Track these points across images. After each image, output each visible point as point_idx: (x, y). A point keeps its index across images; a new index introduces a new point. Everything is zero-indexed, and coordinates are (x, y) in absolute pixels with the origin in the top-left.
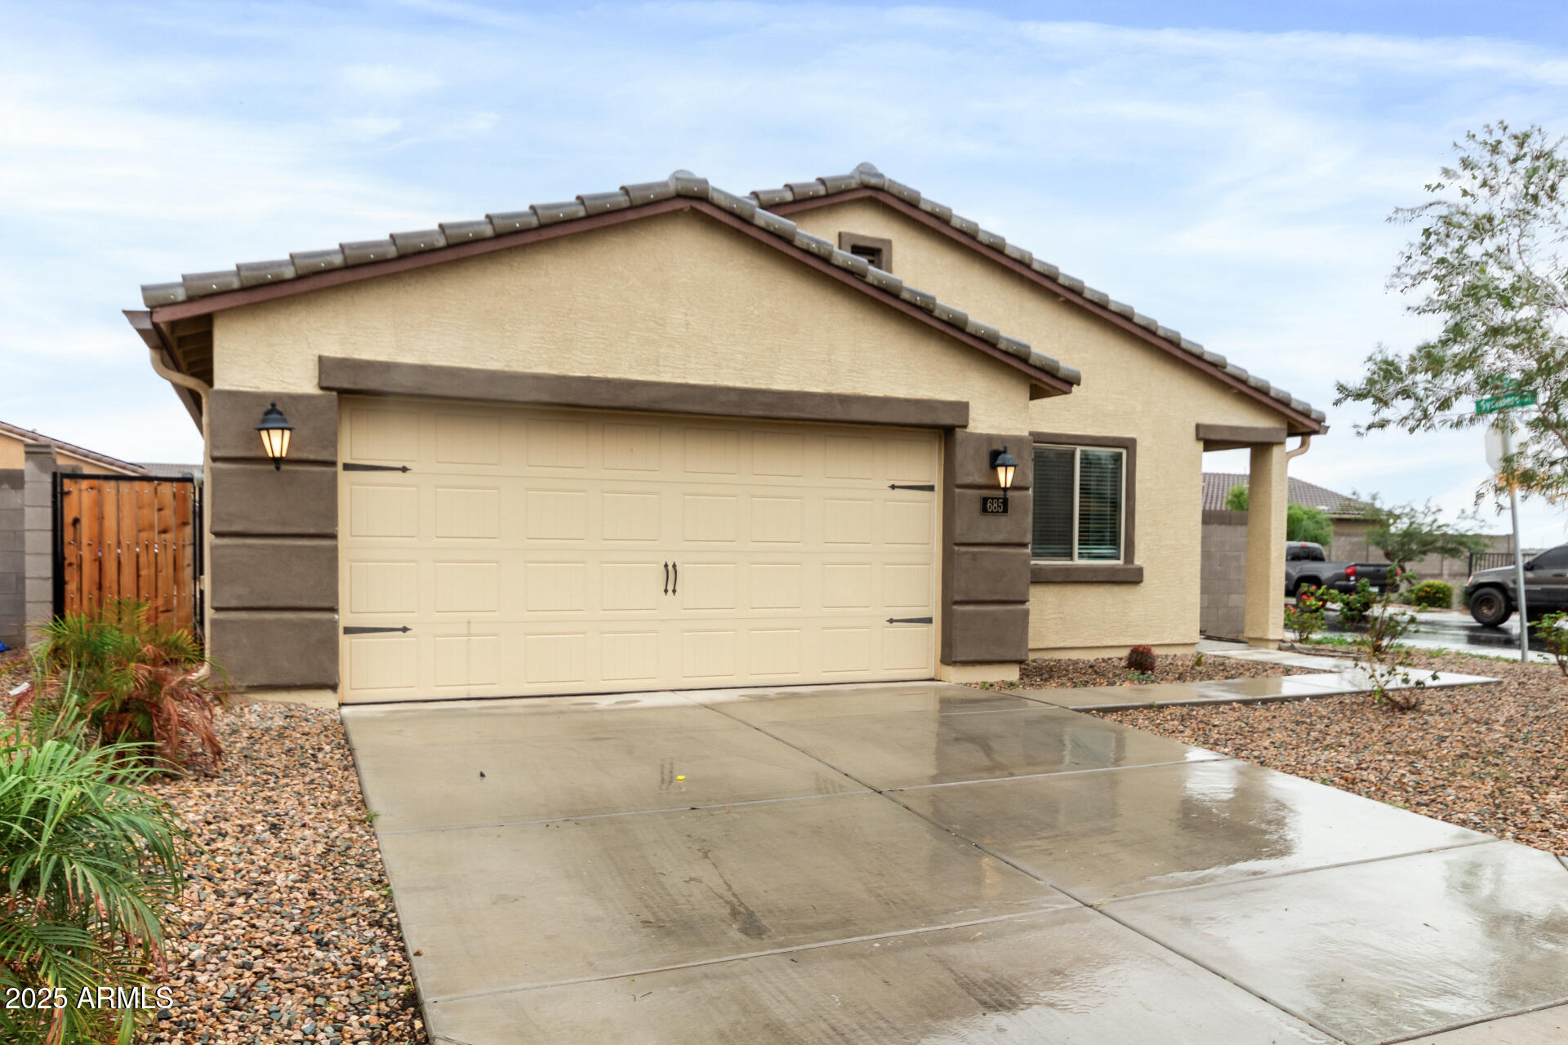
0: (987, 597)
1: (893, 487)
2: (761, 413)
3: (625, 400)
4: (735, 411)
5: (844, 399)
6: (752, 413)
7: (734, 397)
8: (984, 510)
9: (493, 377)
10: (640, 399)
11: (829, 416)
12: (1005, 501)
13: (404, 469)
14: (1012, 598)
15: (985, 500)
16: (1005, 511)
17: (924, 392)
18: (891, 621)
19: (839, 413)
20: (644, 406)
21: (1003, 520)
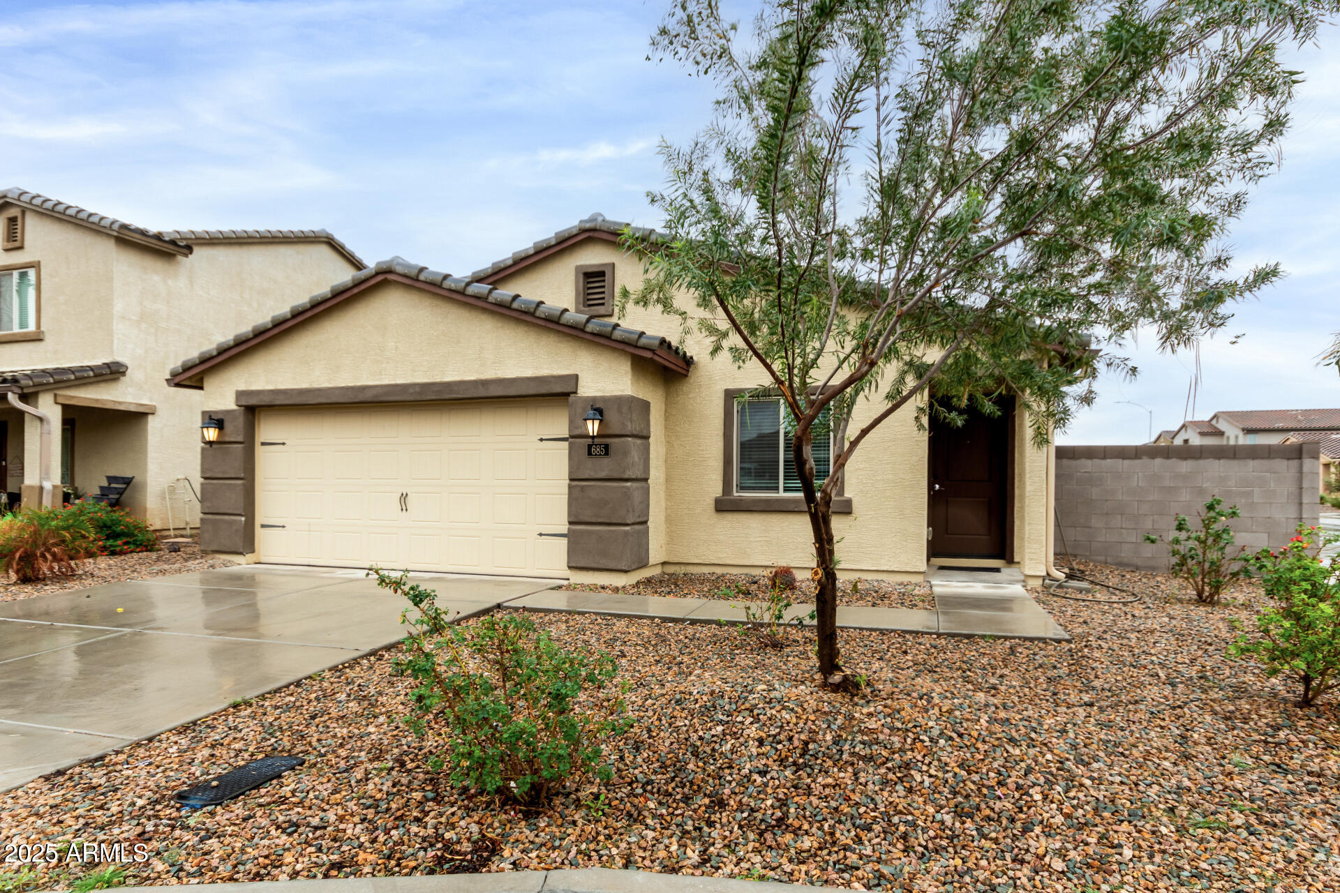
0: (594, 520)
1: (541, 440)
2: (434, 397)
3: (361, 397)
4: (419, 398)
5: (485, 383)
6: (428, 398)
7: (418, 389)
8: (590, 454)
9: (302, 392)
10: (368, 396)
11: (475, 395)
12: (607, 447)
13: (284, 444)
14: (614, 521)
15: (590, 447)
16: (607, 454)
17: (545, 371)
18: (541, 535)
19: (482, 392)
20: (369, 400)
21: (606, 461)
